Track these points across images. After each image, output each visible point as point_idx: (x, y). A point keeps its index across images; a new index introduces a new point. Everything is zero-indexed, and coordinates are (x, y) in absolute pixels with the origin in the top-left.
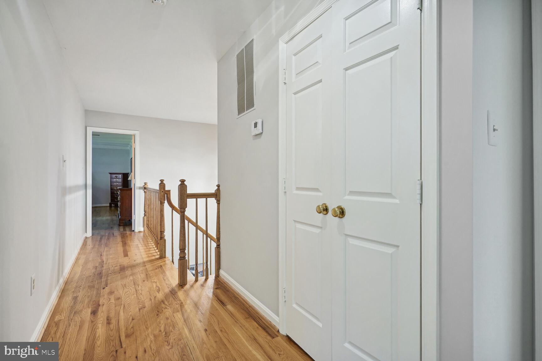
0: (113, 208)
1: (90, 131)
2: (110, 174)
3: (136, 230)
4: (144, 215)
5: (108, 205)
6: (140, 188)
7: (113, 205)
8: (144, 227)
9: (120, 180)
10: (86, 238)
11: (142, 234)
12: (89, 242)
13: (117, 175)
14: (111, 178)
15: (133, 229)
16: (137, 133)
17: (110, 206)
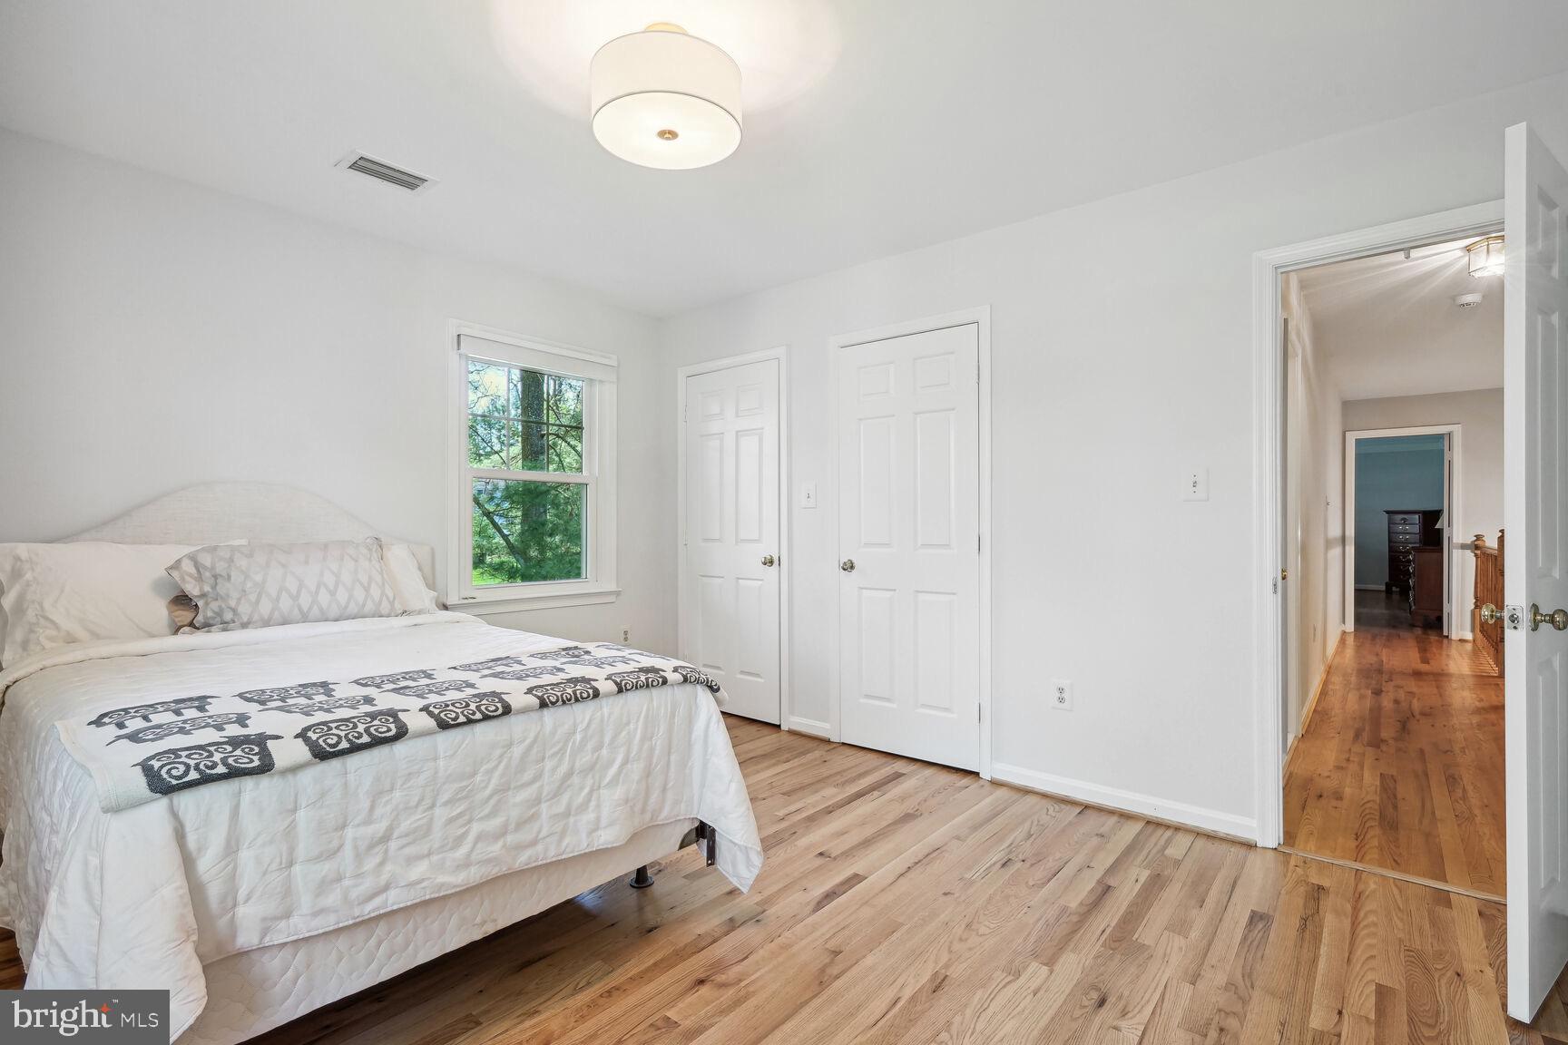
0: (1396, 597)
1: (1352, 438)
2: (1388, 512)
3: (1454, 636)
4: (1473, 607)
5: (1383, 588)
6: (1464, 547)
7: (1394, 589)
8: (1473, 630)
9: (1416, 529)
10: (1344, 633)
11: (1469, 647)
12: (1350, 640)
13: (1405, 516)
14: (1391, 523)
15: (1445, 633)
16: (1457, 431)
17: (1388, 591)
